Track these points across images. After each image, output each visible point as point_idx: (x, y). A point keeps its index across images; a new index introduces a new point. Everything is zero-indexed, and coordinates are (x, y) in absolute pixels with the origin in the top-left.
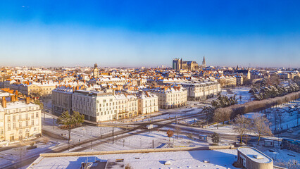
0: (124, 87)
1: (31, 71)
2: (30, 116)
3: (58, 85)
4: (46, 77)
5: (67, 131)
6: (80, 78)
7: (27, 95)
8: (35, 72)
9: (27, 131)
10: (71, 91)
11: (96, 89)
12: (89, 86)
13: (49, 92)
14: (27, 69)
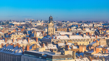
0: (88, 47)
3: (5, 44)
6: (31, 36)
10: (20, 52)
11: (52, 50)
12: (42, 45)
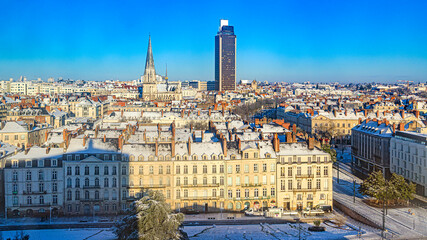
1: (317, 91)
2: (314, 171)
4: (341, 103)
5: (379, 211)
7: (309, 133)
8: (323, 92)
9: (310, 198)
13: (347, 131)
14: (310, 86)
